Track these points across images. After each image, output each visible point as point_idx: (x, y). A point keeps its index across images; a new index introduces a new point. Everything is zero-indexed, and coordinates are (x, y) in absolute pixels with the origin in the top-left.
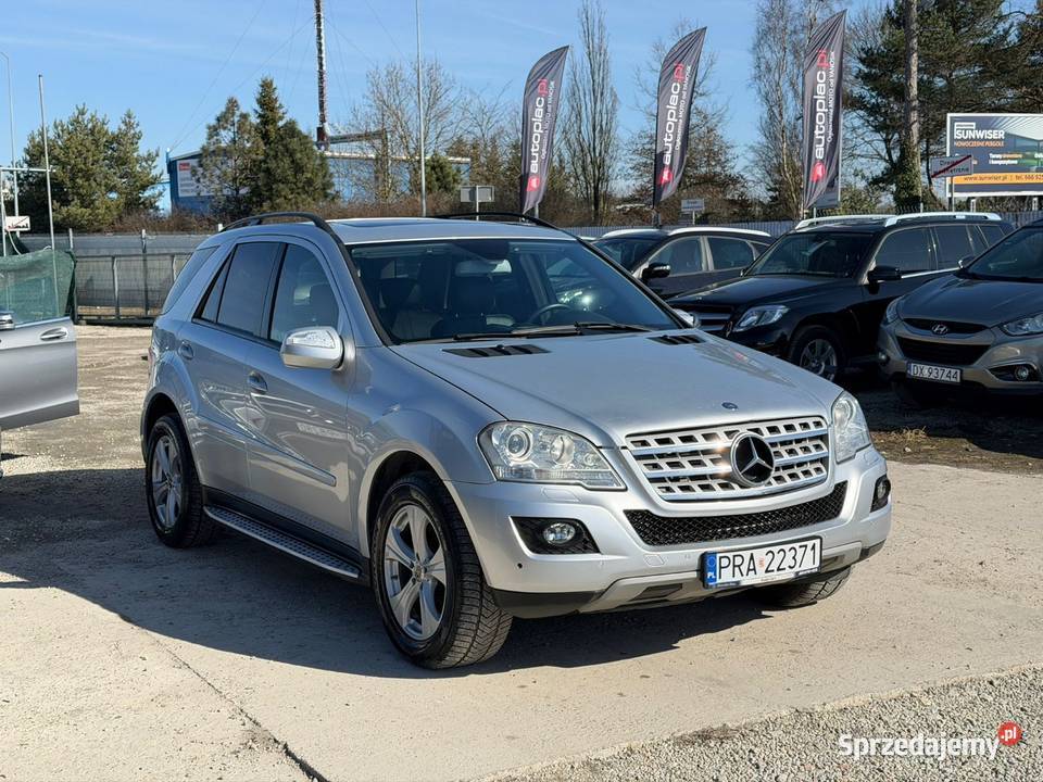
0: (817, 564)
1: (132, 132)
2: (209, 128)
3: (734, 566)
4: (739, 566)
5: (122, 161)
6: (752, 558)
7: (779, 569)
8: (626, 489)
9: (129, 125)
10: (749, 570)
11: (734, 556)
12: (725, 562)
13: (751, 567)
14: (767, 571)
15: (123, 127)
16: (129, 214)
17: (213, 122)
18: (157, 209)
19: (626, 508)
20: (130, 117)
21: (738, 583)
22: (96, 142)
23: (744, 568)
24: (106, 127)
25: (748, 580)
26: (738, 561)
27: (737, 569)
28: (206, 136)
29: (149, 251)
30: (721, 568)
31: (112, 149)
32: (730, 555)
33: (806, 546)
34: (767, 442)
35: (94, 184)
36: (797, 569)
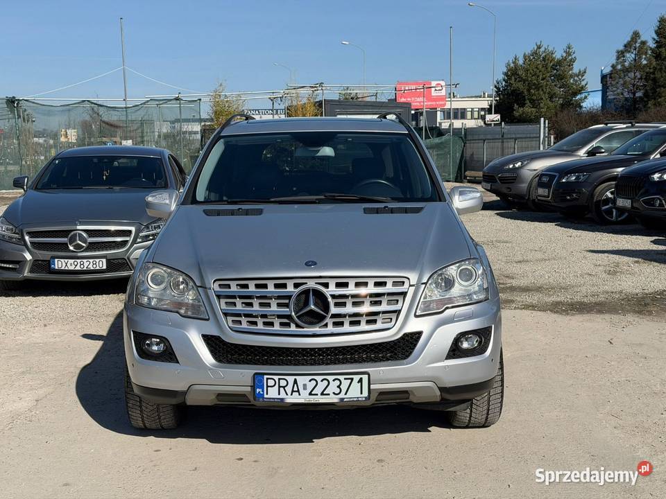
0: (365, 394)
1: (570, 58)
2: (618, 52)
3: (280, 387)
4: (284, 387)
5: (560, 77)
6: (295, 382)
7: (322, 394)
8: (208, 320)
9: (569, 54)
10: (293, 391)
11: (279, 379)
12: (271, 383)
13: (296, 389)
14: (310, 394)
15: (564, 55)
16: (562, 112)
17: (621, 48)
18: (581, 107)
19: (204, 333)
20: (569, 48)
21: (282, 400)
22: (545, 66)
23: (289, 389)
24: (554, 56)
25: (292, 399)
26: (283, 383)
27: (281, 389)
28: (615, 57)
29: (505, 136)
30: (268, 386)
31: (556, 70)
32: (276, 378)
33: (352, 379)
34: (328, 295)
35: (541, 93)
36: (342, 395)
